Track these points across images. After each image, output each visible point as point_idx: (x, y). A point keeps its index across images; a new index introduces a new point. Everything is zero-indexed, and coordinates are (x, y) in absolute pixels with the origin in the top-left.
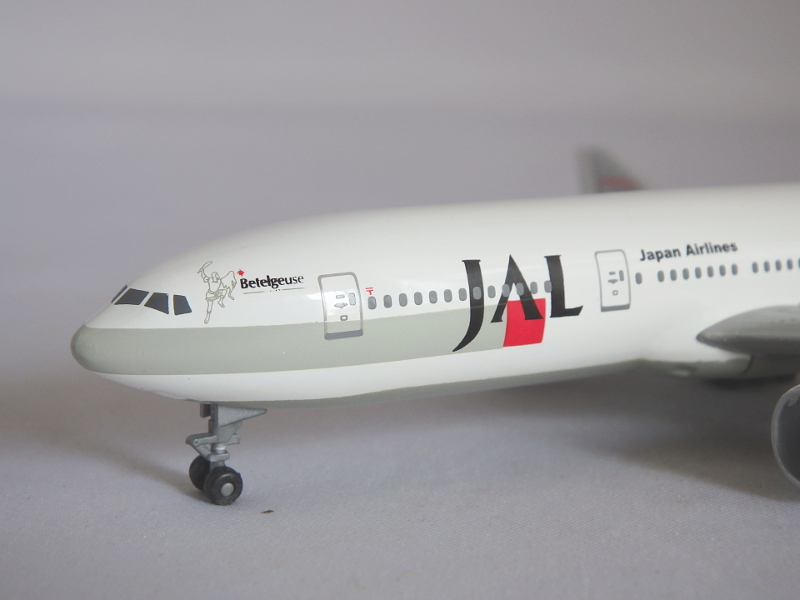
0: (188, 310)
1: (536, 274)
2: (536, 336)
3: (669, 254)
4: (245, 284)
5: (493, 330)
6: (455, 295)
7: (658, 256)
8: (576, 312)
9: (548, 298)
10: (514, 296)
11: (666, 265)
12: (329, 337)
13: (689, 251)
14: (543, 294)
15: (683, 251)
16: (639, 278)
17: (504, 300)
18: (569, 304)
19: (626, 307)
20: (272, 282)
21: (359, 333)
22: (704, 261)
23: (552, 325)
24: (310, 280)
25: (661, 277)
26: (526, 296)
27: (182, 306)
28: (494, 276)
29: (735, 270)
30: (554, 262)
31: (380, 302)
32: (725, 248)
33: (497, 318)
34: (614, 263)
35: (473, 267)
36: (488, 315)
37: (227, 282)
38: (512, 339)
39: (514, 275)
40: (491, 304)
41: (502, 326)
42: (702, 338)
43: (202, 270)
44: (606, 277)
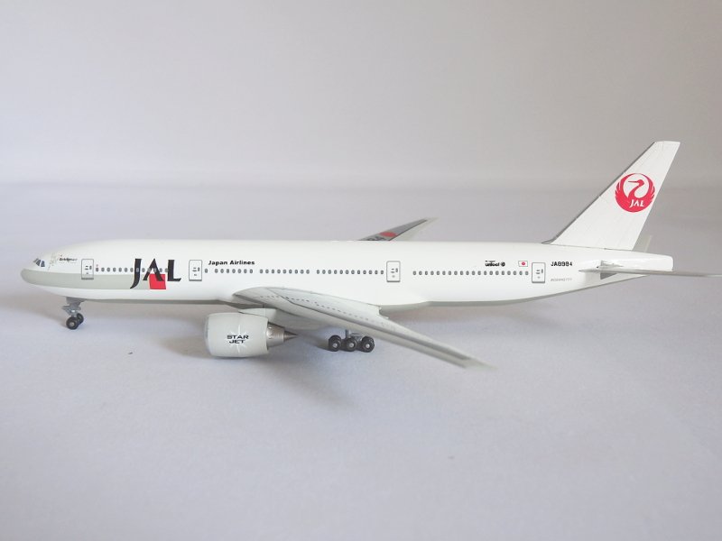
0: (44, 266)
1: (163, 266)
2: (164, 287)
3: (222, 263)
4: (61, 259)
6: (129, 270)
8: (179, 280)
9: (166, 274)
10: (152, 272)
11: (219, 267)
12: (82, 279)
13: (232, 263)
14: (164, 273)
15: (229, 263)
16: (206, 271)
17: (148, 273)
18: (175, 277)
19: (200, 280)
20: (68, 260)
21: (92, 279)
22: (237, 267)
23: (168, 284)
24: (79, 261)
25: (216, 271)
26: (157, 273)
28: (145, 265)
29: (251, 271)
31: (100, 270)
32: (249, 263)
33: (145, 279)
34: (198, 265)
35: (138, 262)
37: (56, 258)
38: (152, 287)
39: (154, 265)
40: (143, 274)
41: (148, 282)
42: (235, 294)
44: (192, 269)
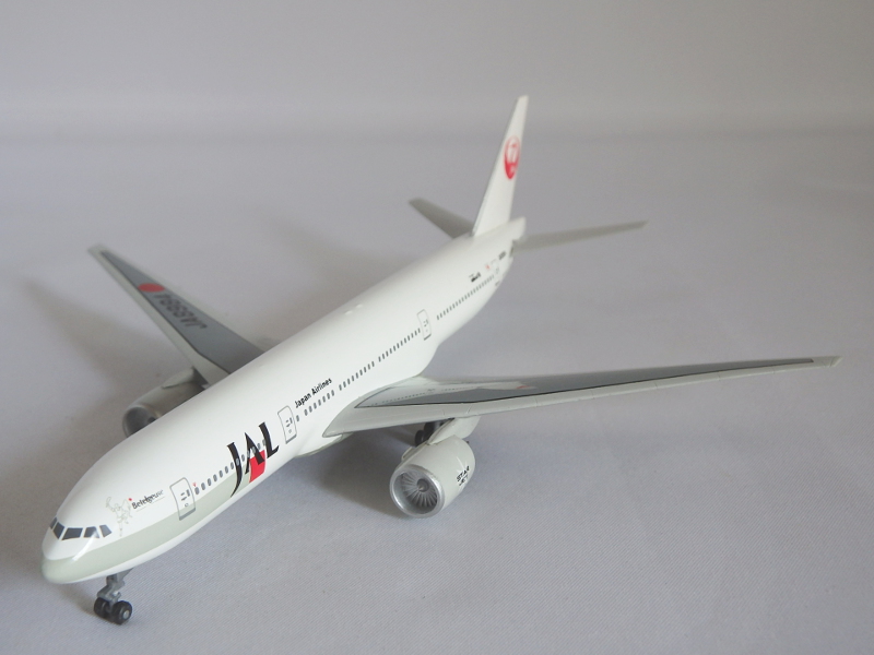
0: (110, 532)
1: (258, 439)
2: (262, 470)
3: (306, 398)
4: (135, 506)
5: (246, 477)
6: (229, 468)
7: (301, 402)
8: (277, 450)
9: (265, 449)
10: (252, 456)
11: (308, 404)
12: (181, 518)
13: (314, 392)
14: (263, 448)
15: (311, 393)
16: (298, 418)
17: (248, 459)
18: (274, 448)
19: (295, 436)
20: (148, 499)
21: (194, 509)
22: (319, 395)
24: (167, 492)
25: (306, 413)
26: (257, 452)
27: (106, 531)
28: (242, 449)
29: (333, 393)
30: (263, 427)
31: (200, 489)
32: (327, 383)
33: (247, 471)
34: (286, 415)
35: (232, 447)
36: (244, 470)
37: (125, 508)
38: (253, 477)
39: (250, 444)
40: (244, 464)
41: (249, 473)
42: (324, 435)
43: (108, 505)
44: (285, 424)
